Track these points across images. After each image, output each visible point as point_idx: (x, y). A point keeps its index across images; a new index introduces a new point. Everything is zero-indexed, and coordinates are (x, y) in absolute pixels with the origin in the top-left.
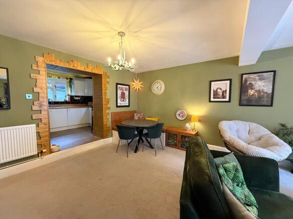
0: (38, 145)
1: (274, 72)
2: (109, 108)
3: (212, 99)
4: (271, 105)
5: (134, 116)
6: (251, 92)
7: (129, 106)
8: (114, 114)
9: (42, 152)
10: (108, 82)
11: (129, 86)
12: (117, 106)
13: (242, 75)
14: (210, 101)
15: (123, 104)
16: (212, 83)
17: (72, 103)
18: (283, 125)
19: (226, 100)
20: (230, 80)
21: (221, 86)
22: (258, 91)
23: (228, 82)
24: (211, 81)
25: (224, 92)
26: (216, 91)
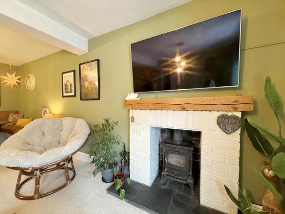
1: (98, 60)
4: (99, 99)
6: (87, 84)
13: (80, 65)
14: (63, 97)
16: (64, 75)
19: (73, 94)
20: (74, 71)
21: (69, 78)
22: (90, 83)
23: (72, 73)
24: (63, 73)
25: (71, 85)
26: (66, 85)
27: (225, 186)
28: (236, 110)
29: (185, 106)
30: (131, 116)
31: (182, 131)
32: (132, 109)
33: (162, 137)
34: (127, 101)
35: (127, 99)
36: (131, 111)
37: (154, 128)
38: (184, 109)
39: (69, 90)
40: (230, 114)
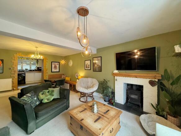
0: (12, 86)
1: (101, 57)
2: (47, 73)
3: (86, 69)
4: (101, 71)
5: (61, 76)
6: (96, 65)
7: (59, 72)
8: (50, 75)
9: (14, 89)
10: (47, 62)
11: (59, 62)
12: (52, 72)
13: (93, 58)
14: (85, 69)
15: (55, 71)
16: (86, 61)
17: (38, 70)
18: (105, 80)
19: (90, 69)
20: (90, 60)
21: (88, 63)
22: (98, 65)
23: (90, 61)
24: (85, 61)
25: (89, 65)
26: (86, 65)
27: (151, 104)
28: (155, 78)
29: (137, 76)
30: (115, 79)
31: (136, 85)
32: (116, 76)
33: (127, 87)
34: (114, 73)
35: (114, 72)
36: (115, 77)
37: (125, 83)
38: (136, 77)
39: (88, 67)
40: (153, 80)
